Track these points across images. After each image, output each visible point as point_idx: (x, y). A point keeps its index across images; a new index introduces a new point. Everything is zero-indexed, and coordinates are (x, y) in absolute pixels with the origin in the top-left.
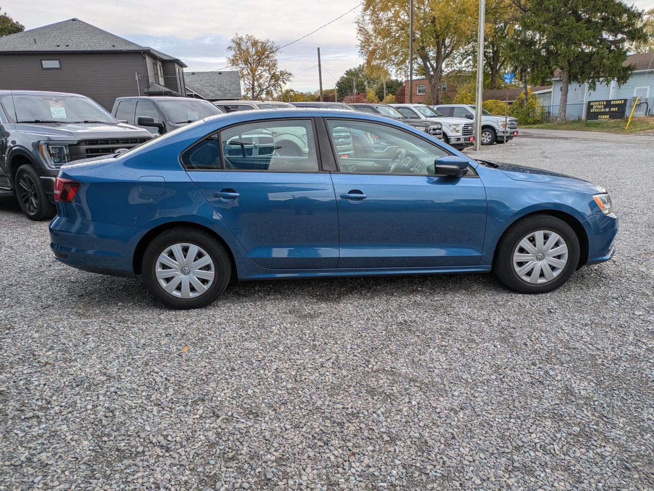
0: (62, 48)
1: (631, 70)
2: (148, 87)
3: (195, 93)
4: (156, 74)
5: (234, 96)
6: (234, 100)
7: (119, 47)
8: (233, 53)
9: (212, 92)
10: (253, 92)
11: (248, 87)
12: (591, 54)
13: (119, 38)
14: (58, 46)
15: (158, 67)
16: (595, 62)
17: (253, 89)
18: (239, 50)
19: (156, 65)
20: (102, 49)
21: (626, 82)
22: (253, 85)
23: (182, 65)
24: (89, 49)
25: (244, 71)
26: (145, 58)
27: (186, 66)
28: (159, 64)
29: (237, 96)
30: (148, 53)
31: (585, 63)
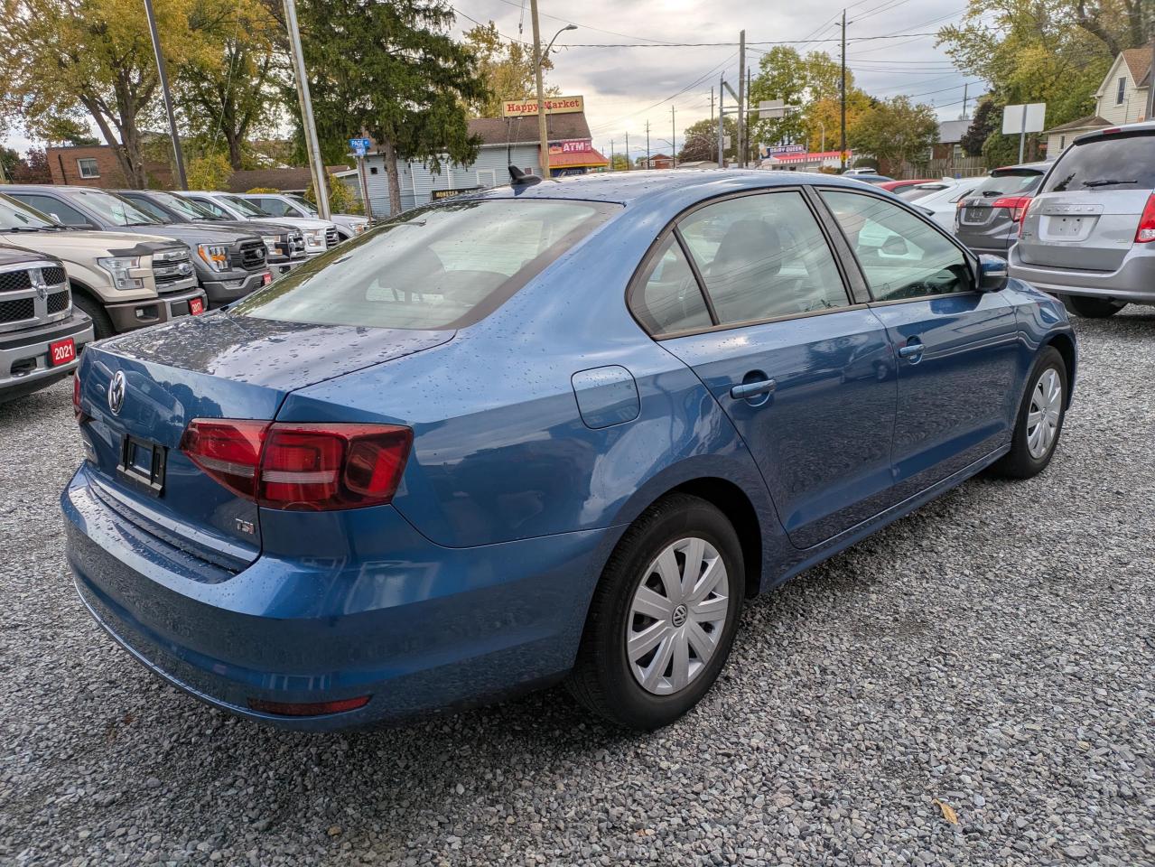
1: (478, 143)
12: (423, 116)
16: (432, 126)
21: (473, 162)
31: (417, 129)
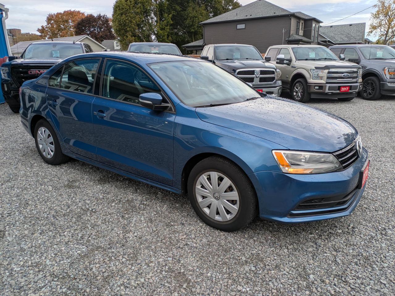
0: (249, 17)
2: (289, 37)
3: (329, 40)
4: (298, 29)
5: (356, 41)
6: (356, 43)
7: (278, 14)
8: (377, 9)
9: (341, 38)
10: (386, 37)
11: (382, 33)
13: (279, 8)
14: (246, 16)
15: (301, 24)
17: (386, 34)
18: (382, 7)
19: (299, 23)
20: (268, 15)
22: (387, 32)
23: (318, 22)
24: (261, 16)
25: (383, 22)
26: (291, 19)
27: (322, 22)
28: (302, 22)
29: (358, 41)
30: (293, 15)
